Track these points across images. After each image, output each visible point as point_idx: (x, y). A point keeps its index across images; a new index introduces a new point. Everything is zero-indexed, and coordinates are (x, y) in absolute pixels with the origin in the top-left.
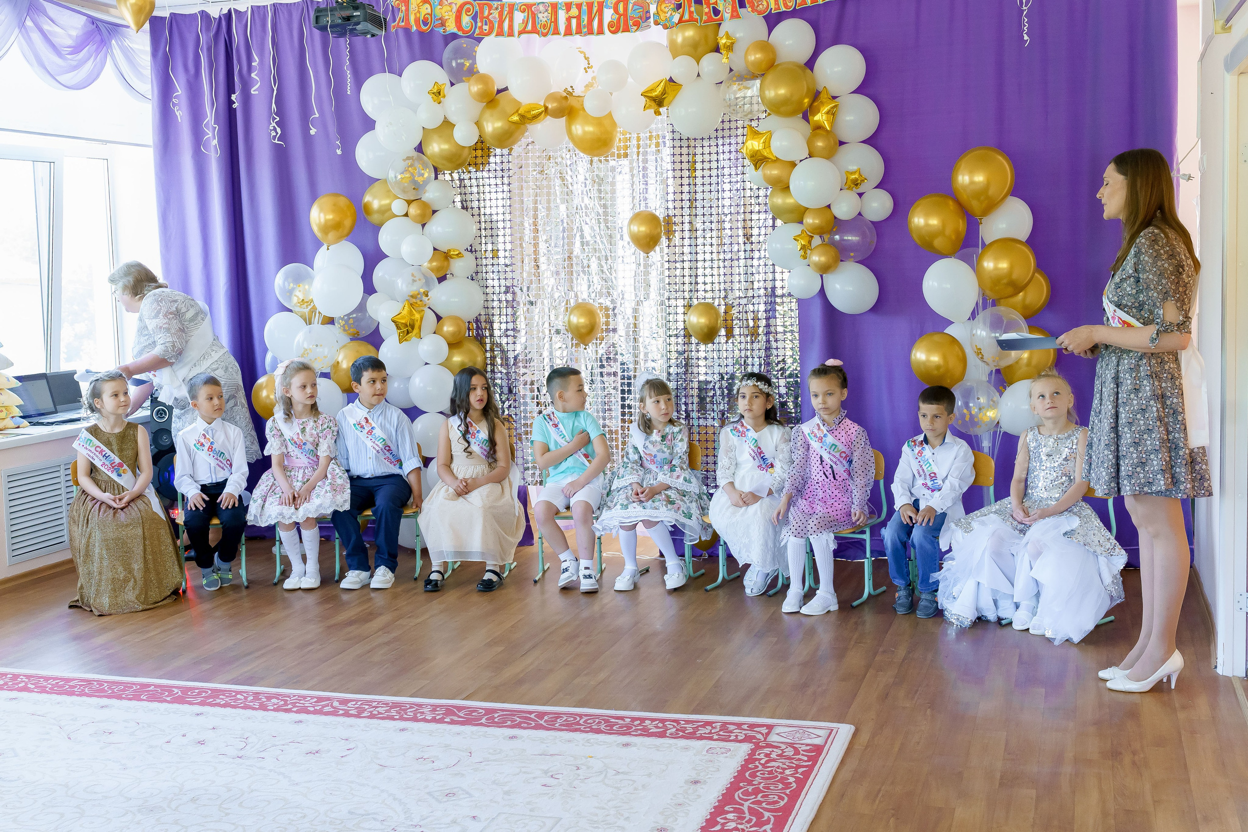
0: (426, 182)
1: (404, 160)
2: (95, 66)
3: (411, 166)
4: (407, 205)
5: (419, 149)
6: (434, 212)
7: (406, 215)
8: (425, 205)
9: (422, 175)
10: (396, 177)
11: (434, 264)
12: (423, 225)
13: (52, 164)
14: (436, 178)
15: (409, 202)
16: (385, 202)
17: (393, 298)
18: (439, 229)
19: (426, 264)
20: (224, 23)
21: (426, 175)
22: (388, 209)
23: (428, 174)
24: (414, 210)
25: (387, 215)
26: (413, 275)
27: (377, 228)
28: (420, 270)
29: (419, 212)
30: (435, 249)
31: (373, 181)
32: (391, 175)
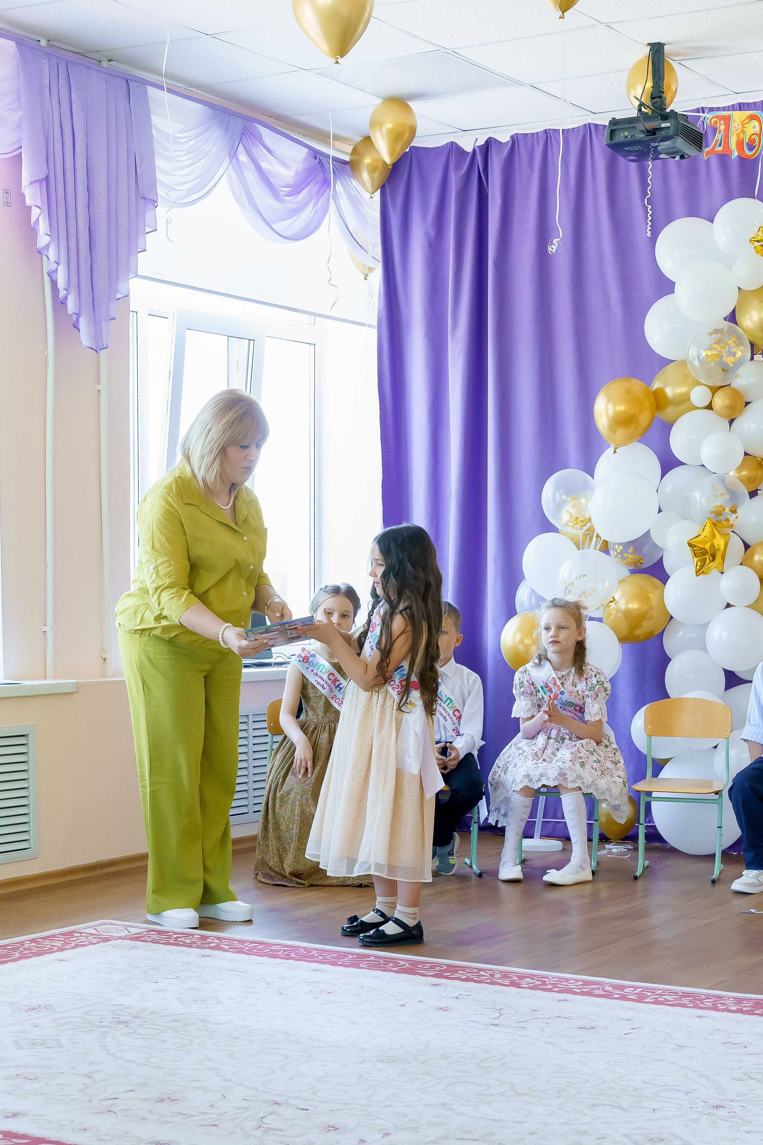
0: (738, 364)
1: (710, 334)
2: (315, 213)
3: (718, 342)
4: (710, 393)
5: (732, 318)
6: (747, 404)
7: (710, 407)
8: (736, 394)
9: (734, 354)
10: (699, 357)
11: (744, 473)
12: (731, 421)
13: (252, 342)
14: (752, 359)
15: (714, 390)
16: (681, 390)
17: (685, 516)
18: (753, 425)
19: (732, 473)
20: (479, 158)
21: (739, 354)
22: (685, 399)
23: (743, 352)
24: (720, 401)
25: (682, 407)
26: (714, 486)
27: (667, 427)
28: (723, 480)
29: (727, 402)
30: (746, 454)
31: (666, 362)
32: (693, 352)
